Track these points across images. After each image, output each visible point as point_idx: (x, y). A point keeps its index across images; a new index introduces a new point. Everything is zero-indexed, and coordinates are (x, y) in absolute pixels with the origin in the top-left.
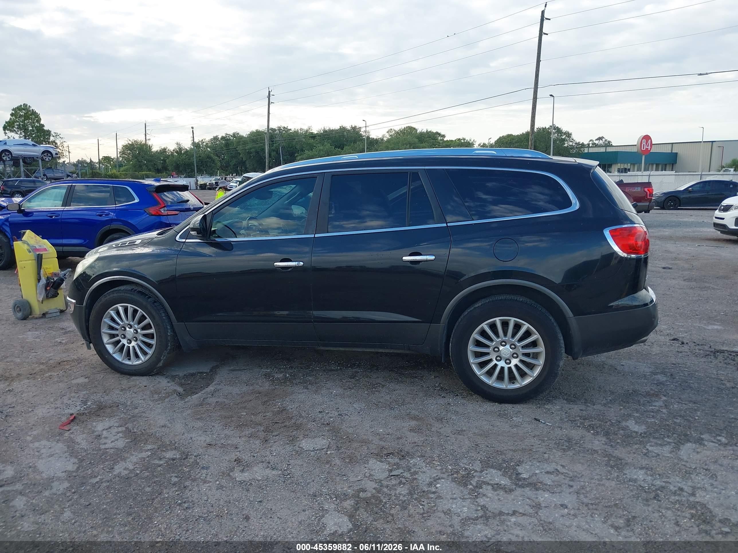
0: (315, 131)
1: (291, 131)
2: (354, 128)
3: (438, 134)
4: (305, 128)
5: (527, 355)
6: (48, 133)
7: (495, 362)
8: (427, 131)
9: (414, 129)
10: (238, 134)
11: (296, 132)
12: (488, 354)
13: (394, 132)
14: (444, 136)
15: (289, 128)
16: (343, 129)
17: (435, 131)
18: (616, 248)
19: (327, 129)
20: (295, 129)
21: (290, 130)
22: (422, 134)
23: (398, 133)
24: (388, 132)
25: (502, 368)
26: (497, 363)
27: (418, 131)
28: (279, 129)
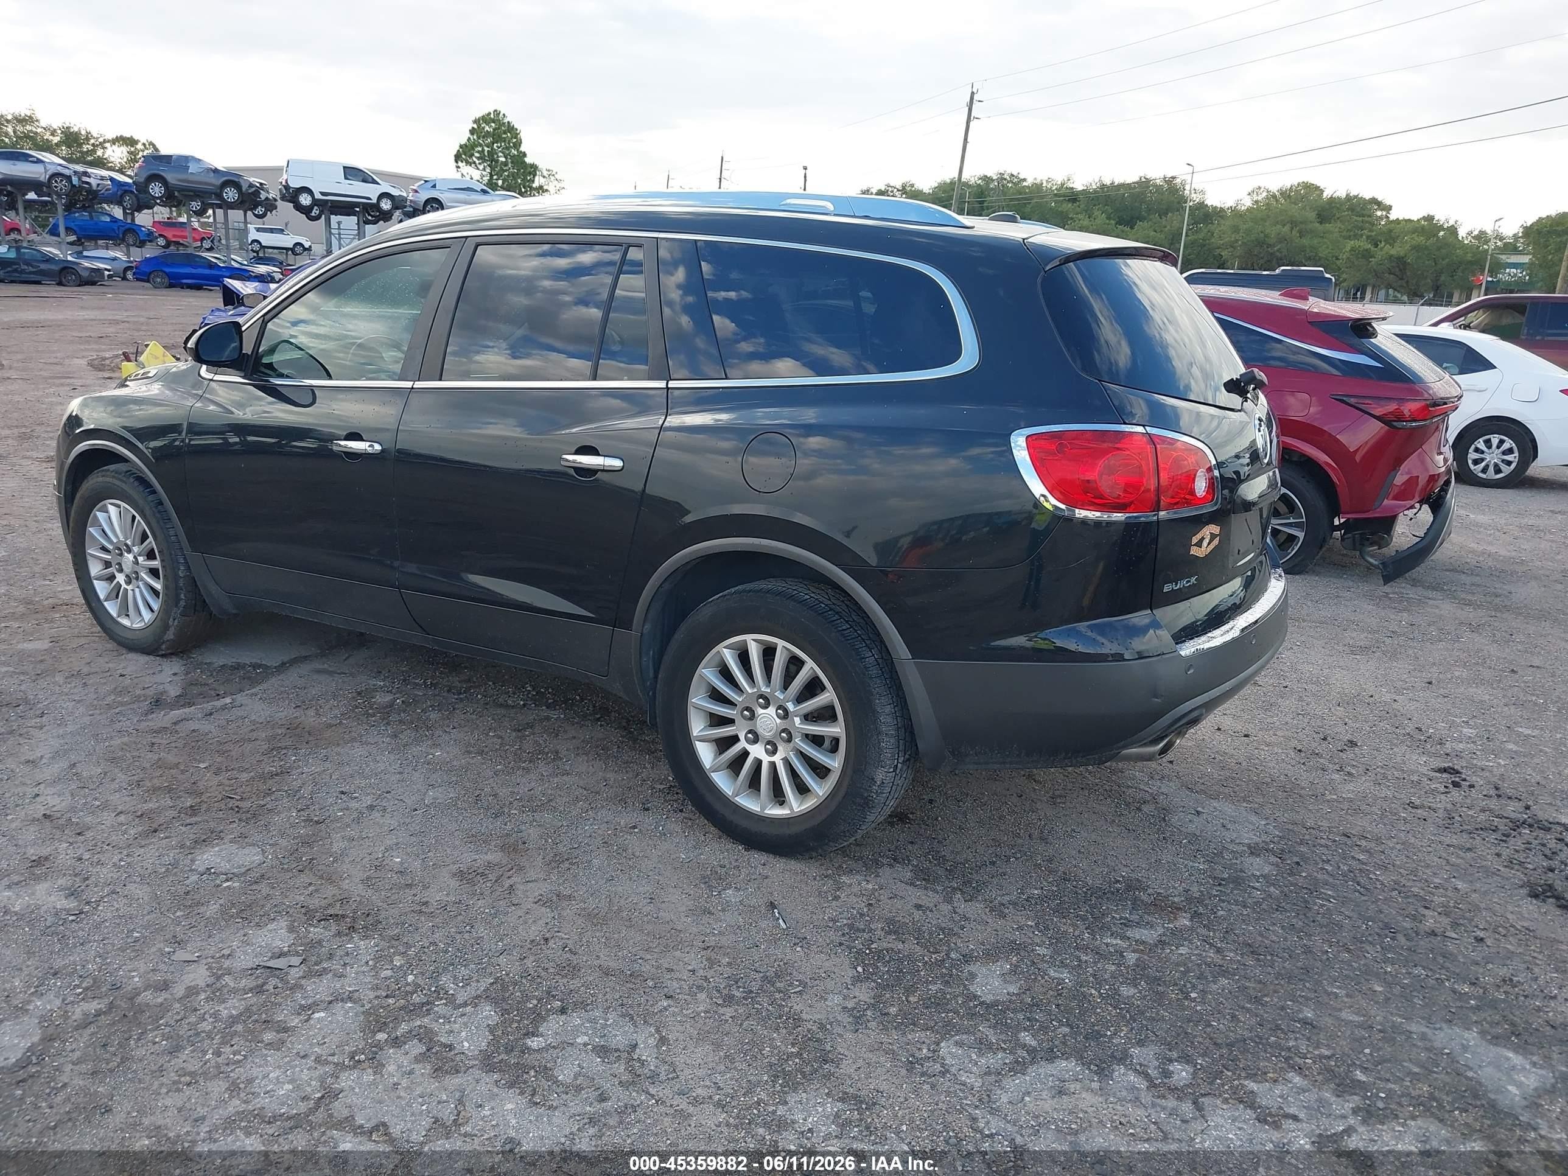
0: (1079, 186)
1: (1025, 184)
2: (1169, 181)
3: (1374, 201)
4: (1059, 178)
5: (817, 740)
6: (533, 169)
7: (742, 744)
8: (1347, 195)
9: (1317, 188)
10: (912, 186)
11: (1037, 187)
12: (730, 721)
13: (1265, 194)
14: (1389, 208)
15: (1022, 177)
16: (1144, 184)
17: (1367, 196)
18: (1037, 487)
19: (1108, 182)
20: (1035, 179)
21: (1025, 180)
22: (1332, 200)
23: (1274, 196)
24: (1249, 194)
25: (758, 763)
26: (749, 748)
27: (1325, 195)
28: (1001, 177)
